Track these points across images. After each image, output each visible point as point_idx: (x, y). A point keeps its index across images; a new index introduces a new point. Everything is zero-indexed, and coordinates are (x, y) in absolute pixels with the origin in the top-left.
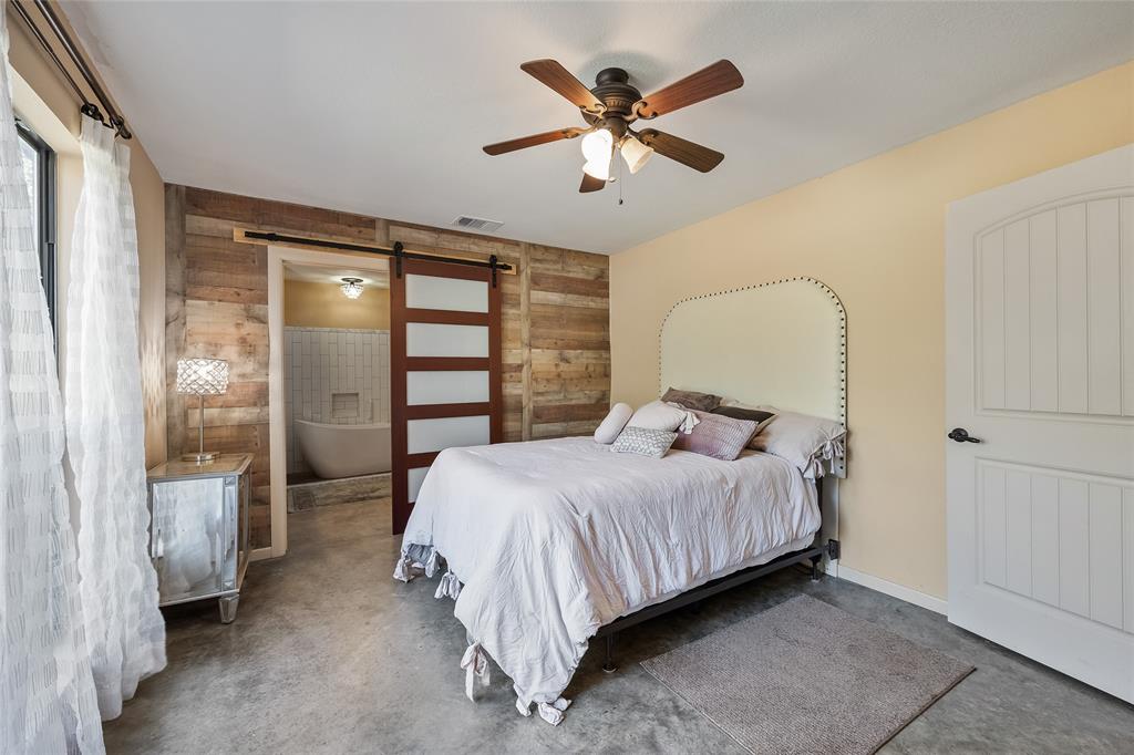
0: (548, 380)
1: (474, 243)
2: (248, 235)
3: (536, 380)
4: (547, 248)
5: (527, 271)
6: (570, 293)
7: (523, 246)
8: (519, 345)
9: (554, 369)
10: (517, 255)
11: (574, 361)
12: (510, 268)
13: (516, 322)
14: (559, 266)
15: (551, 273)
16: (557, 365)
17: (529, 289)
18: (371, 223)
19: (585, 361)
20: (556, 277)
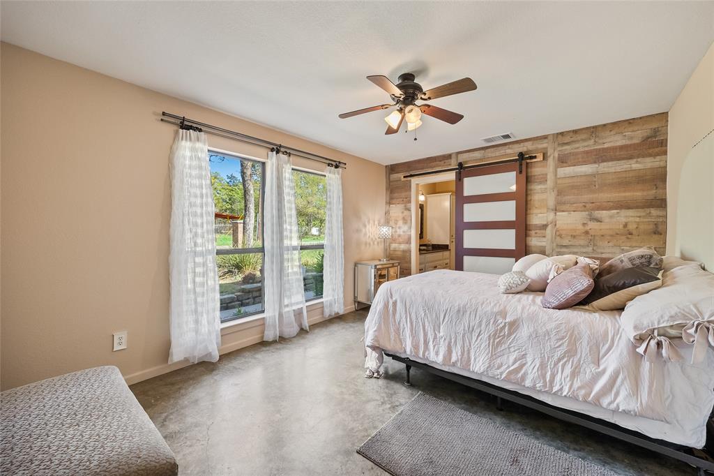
0: (574, 237)
1: (509, 148)
2: (404, 177)
3: (560, 236)
4: (575, 132)
5: (553, 154)
6: (603, 161)
7: (550, 138)
8: (545, 211)
9: (581, 227)
10: (545, 145)
11: (607, 220)
12: (535, 157)
13: (542, 195)
14: (592, 142)
15: (581, 150)
16: (584, 224)
17: (556, 167)
18: (449, 156)
19: (624, 220)
20: (587, 152)
